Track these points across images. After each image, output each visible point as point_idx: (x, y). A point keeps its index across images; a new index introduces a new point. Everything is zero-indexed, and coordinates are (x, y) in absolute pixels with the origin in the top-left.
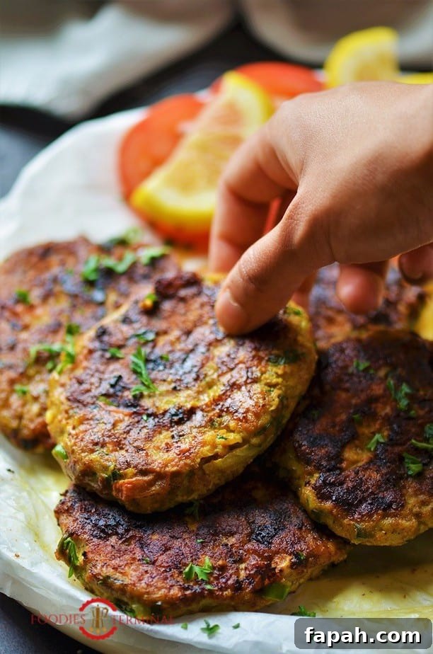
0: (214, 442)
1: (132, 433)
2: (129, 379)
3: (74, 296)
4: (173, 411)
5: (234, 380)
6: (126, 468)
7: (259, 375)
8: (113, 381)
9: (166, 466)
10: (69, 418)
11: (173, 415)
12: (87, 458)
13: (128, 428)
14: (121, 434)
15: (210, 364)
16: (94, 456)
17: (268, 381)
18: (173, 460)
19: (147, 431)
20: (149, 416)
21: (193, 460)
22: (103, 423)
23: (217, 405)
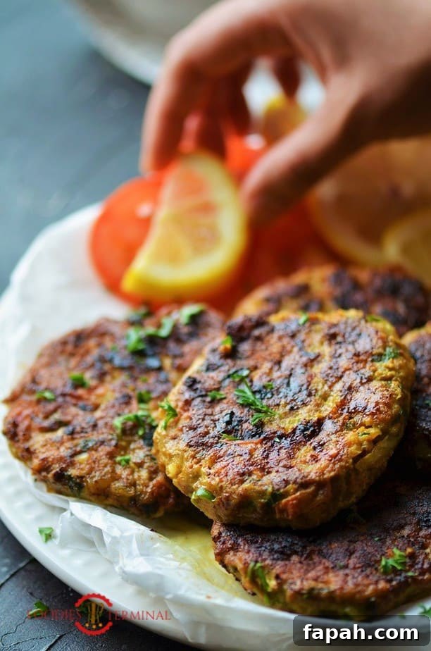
0: (358, 441)
1: (271, 456)
2: (241, 413)
3: (130, 368)
4: (302, 427)
5: (347, 385)
6: (286, 486)
7: (372, 373)
8: (227, 418)
9: (324, 474)
10: (199, 461)
11: (303, 431)
12: (240, 489)
13: (265, 454)
14: (261, 460)
15: (315, 380)
16: (246, 485)
17: (384, 375)
18: (327, 466)
19: (285, 451)
20: (280, 437)
21: (347, 462)
22: (239, 455)
23: (342, 410)
